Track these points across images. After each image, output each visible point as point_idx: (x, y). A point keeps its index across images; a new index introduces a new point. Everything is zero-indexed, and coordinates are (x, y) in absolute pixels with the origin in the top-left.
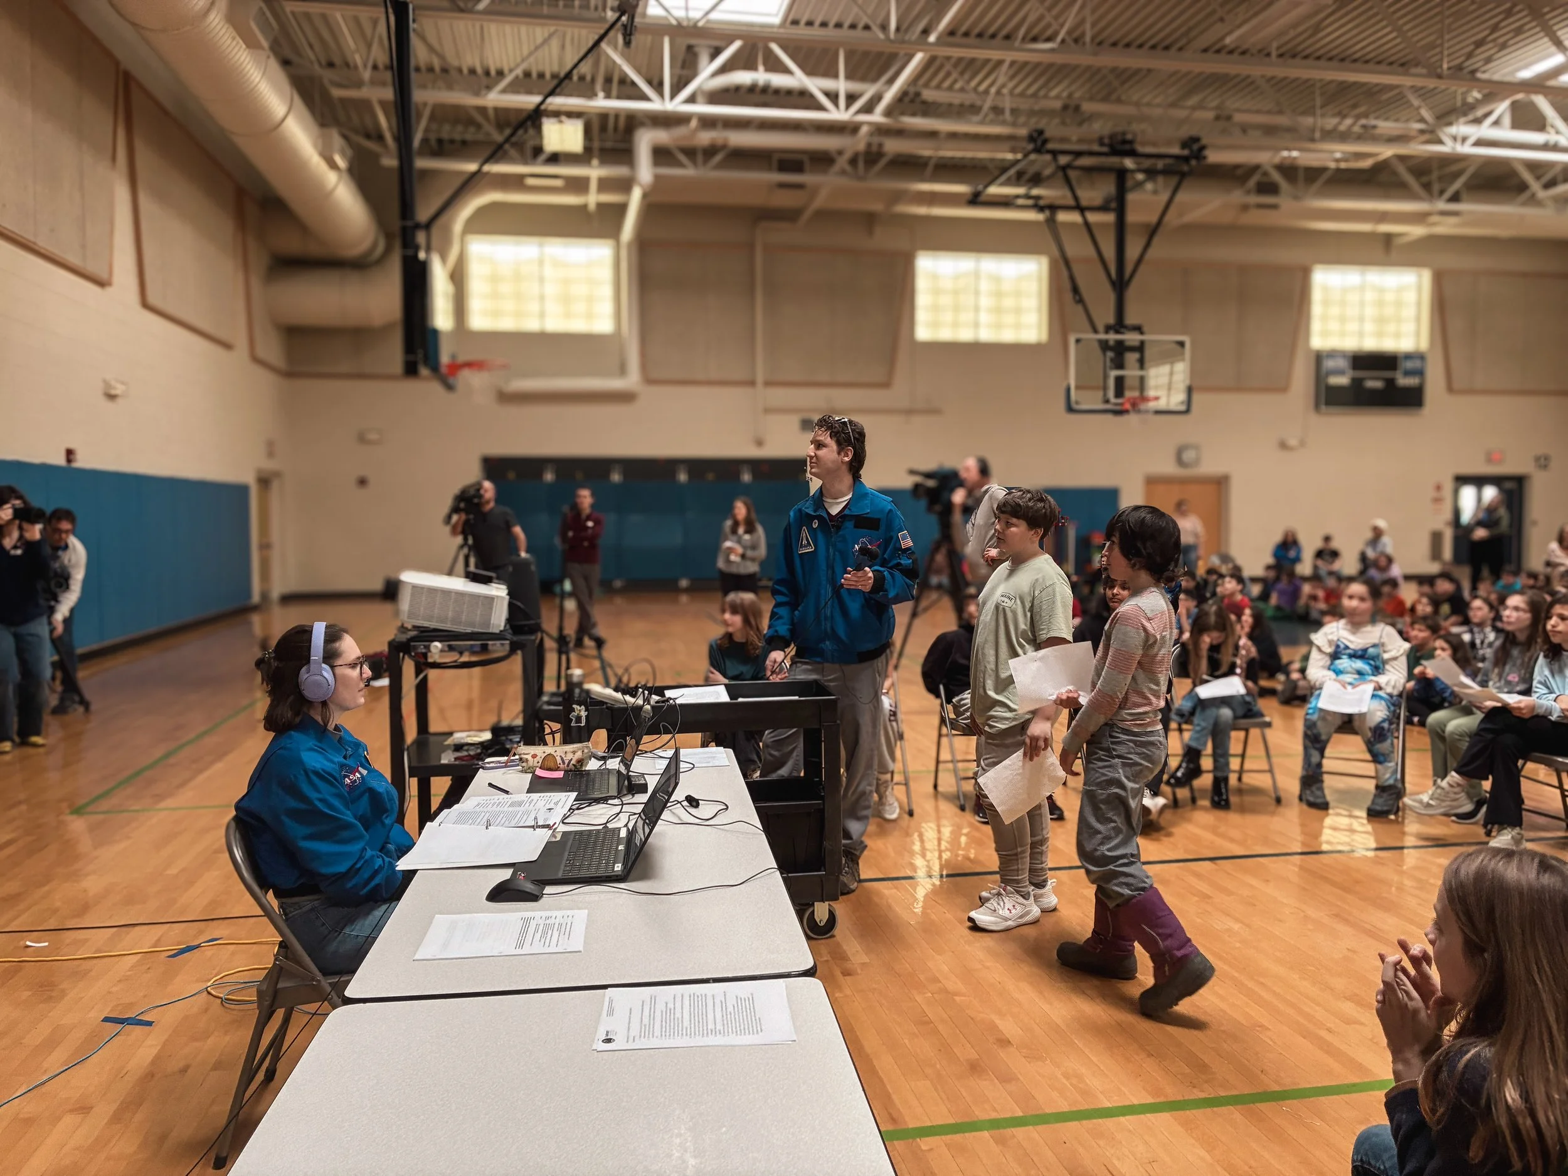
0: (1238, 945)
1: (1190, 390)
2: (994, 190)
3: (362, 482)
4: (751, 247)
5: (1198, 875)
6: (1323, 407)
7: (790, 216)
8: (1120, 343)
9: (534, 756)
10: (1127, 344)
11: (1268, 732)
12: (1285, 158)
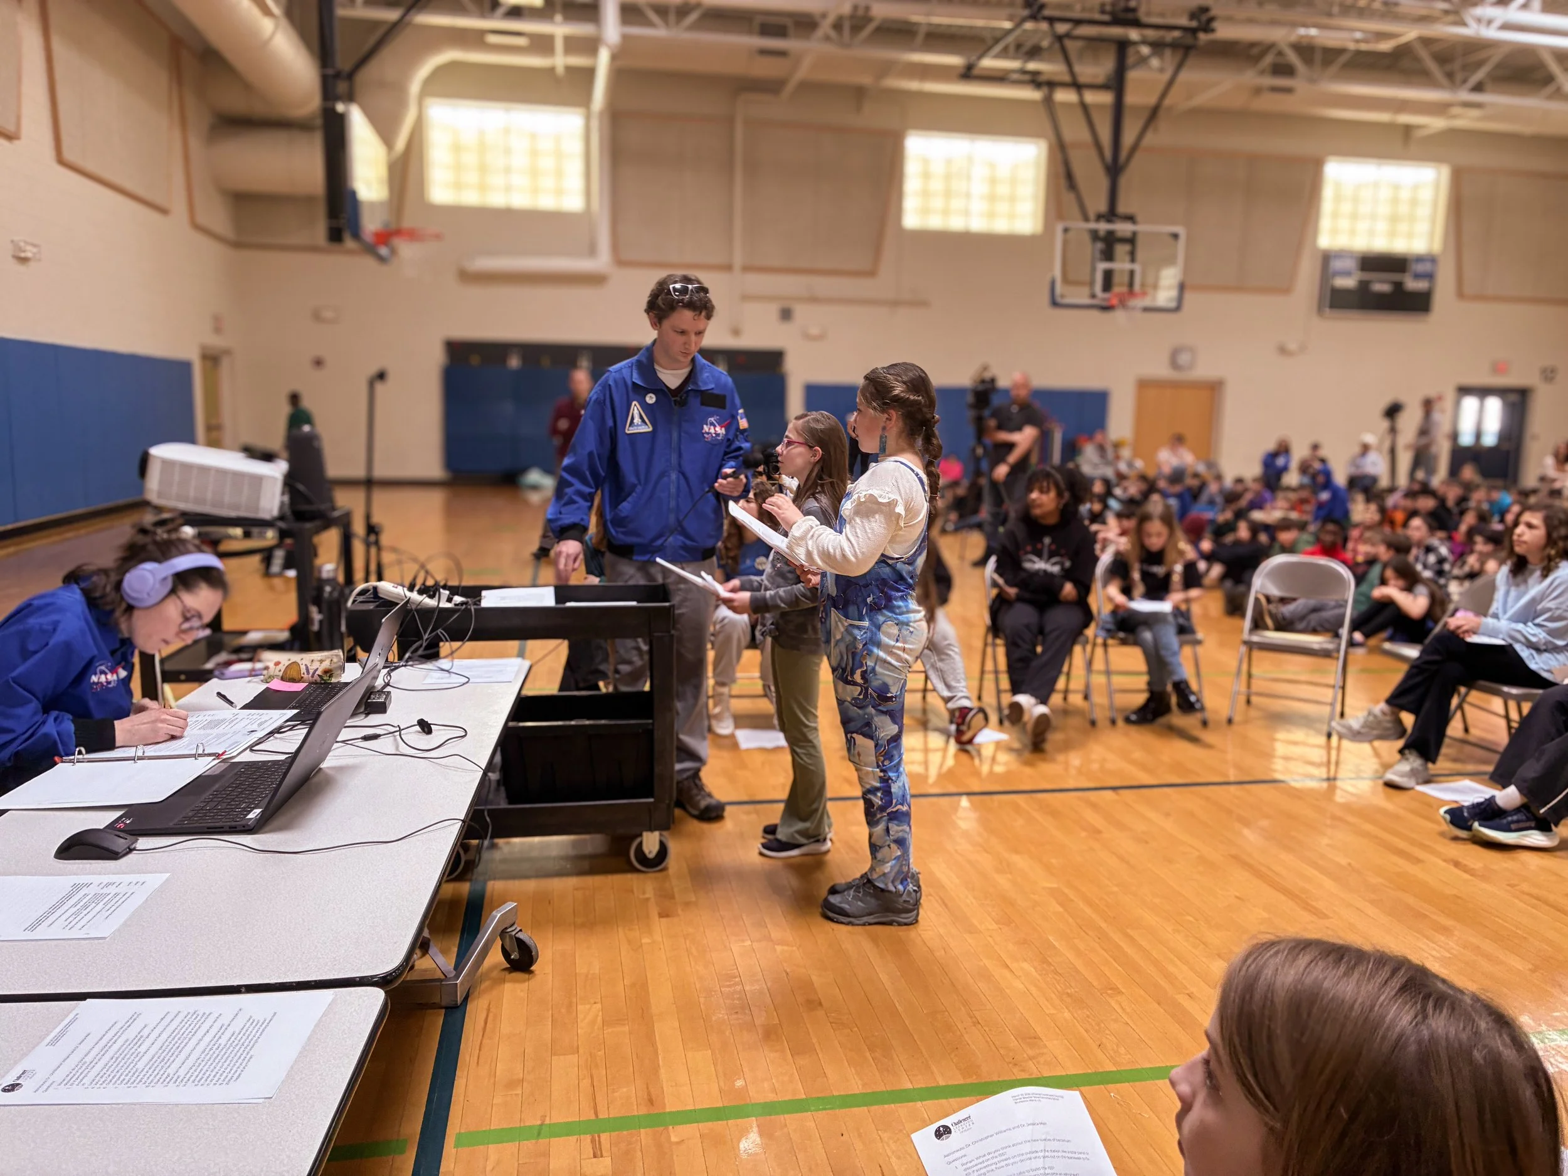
0: (1115, 889)
1: (1182, 287)
2: (988, 63)
3: (318, 363)
4: (730, 121)
5: (1094, 806)
6: (1327, 310)
7: (771, 87)
8: (1110, 234)
9: (277, 664)
10: (1119, 234)
11: (1200, 649)
12: (1302, 37)
